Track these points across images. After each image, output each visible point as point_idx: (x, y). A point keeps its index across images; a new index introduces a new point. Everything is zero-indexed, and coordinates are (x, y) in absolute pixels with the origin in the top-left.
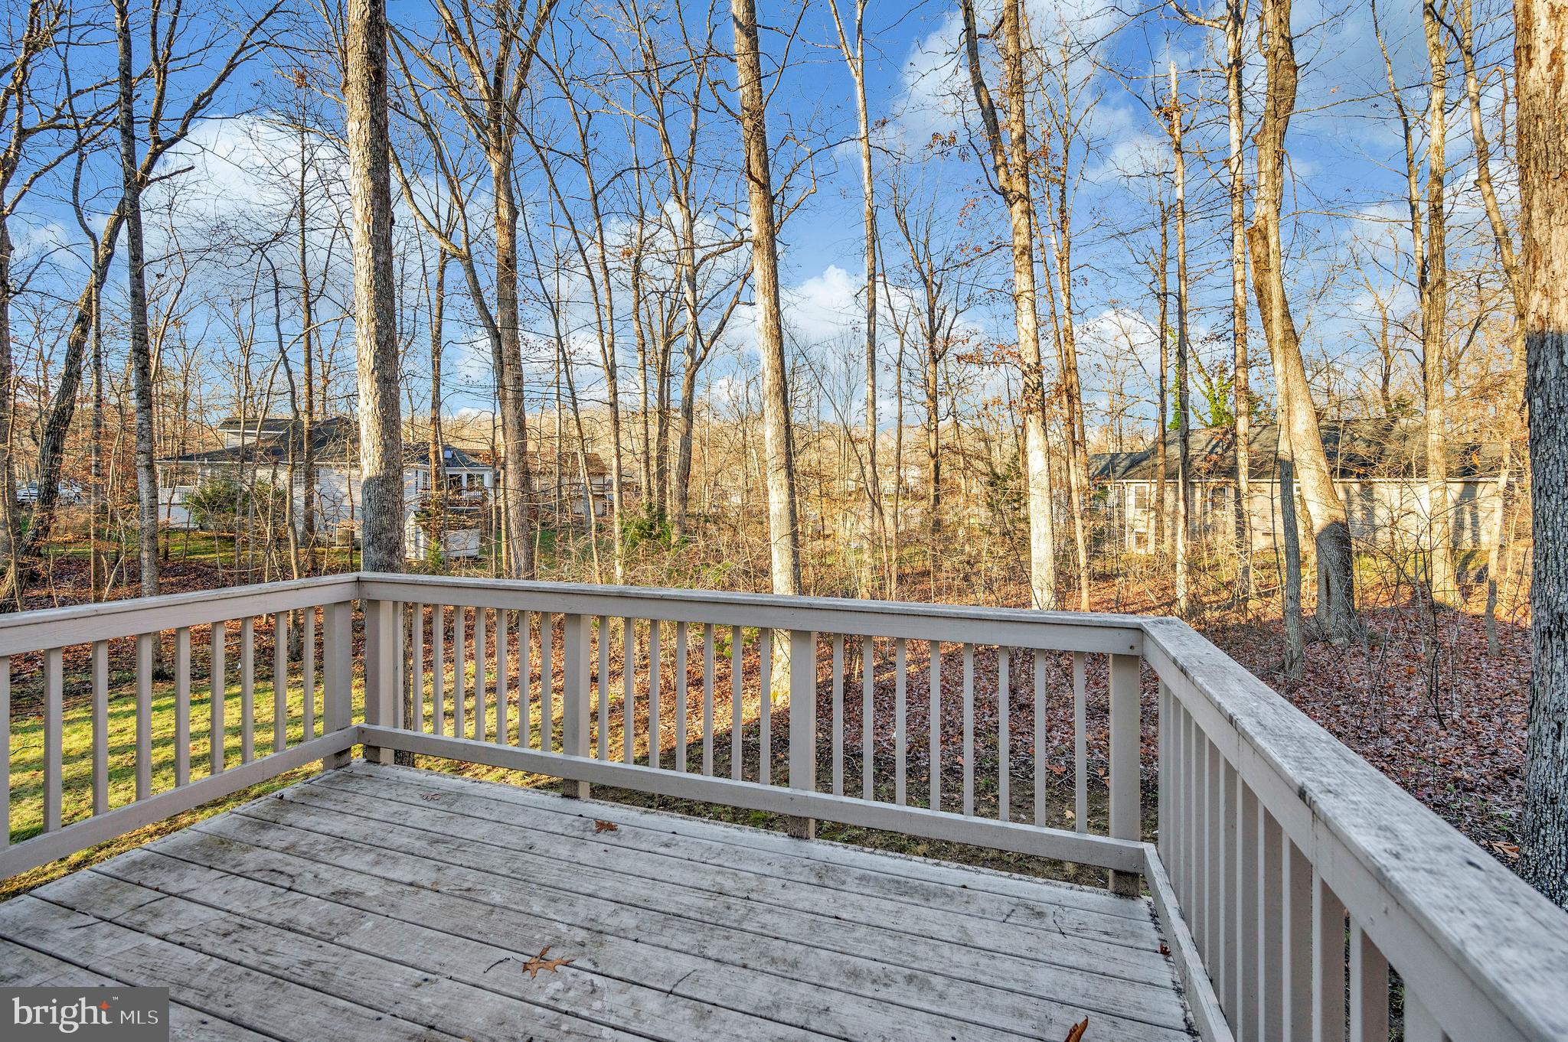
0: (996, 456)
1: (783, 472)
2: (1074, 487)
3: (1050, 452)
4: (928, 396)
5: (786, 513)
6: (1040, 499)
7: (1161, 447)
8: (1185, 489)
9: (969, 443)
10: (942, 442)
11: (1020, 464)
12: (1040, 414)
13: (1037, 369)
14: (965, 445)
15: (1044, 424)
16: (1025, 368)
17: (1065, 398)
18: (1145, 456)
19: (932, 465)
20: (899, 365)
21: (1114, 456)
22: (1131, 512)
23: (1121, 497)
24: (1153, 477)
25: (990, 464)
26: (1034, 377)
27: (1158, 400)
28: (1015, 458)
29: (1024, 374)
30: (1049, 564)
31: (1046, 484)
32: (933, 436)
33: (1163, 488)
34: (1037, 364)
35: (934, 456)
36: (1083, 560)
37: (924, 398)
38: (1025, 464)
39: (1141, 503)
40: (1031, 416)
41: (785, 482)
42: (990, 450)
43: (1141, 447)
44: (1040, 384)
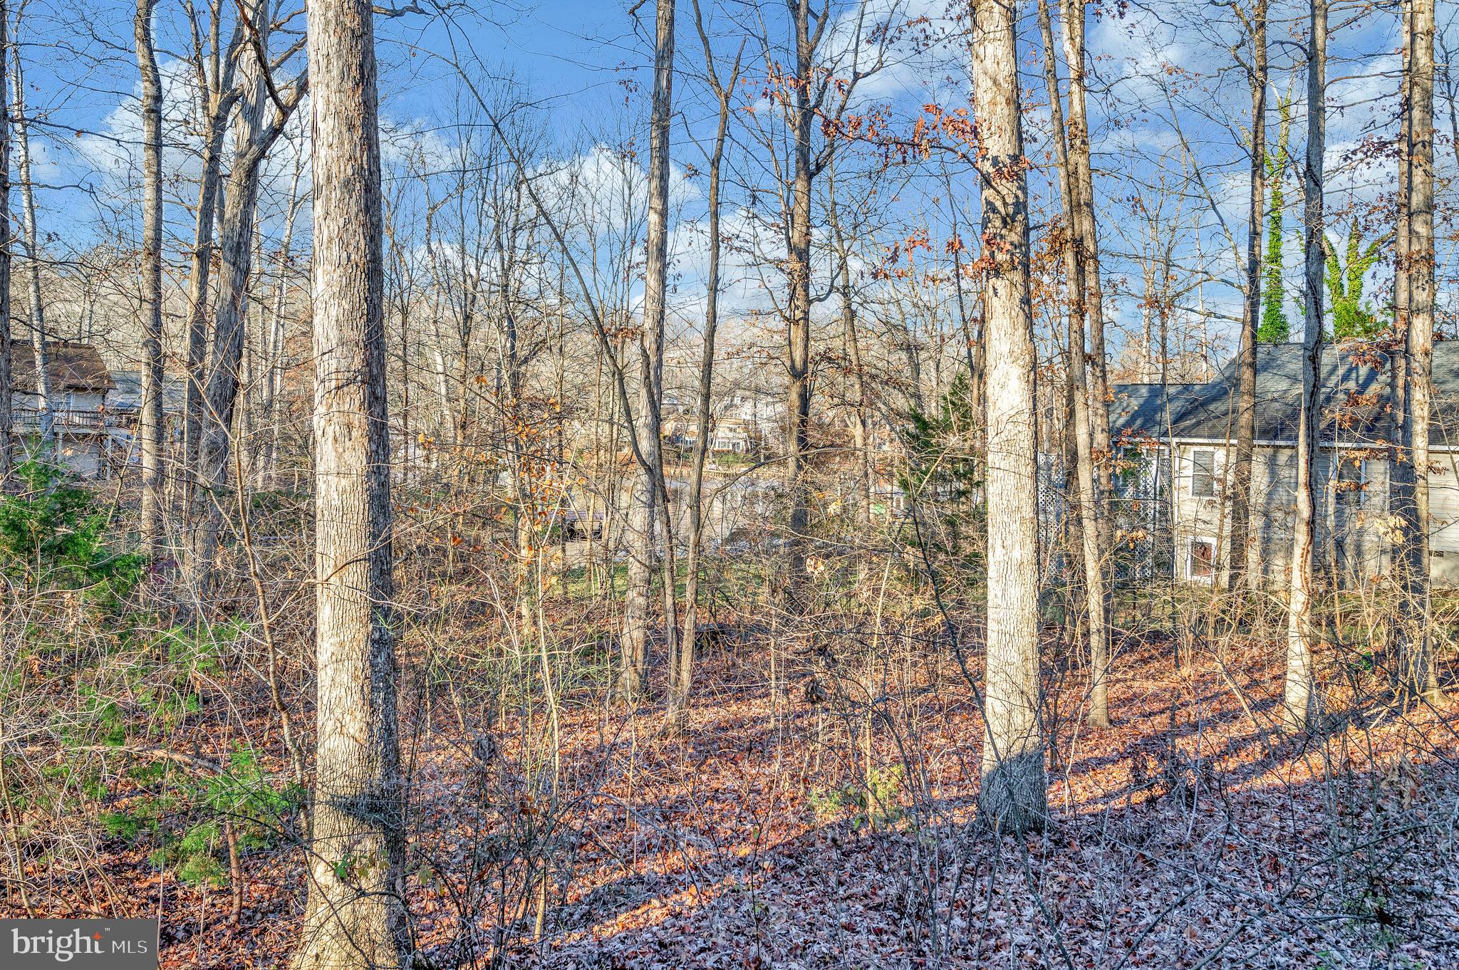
0: (928, 378)
1: (356, 395)
2: (1083, 451)
3: (1035, 373)
4: (791, 248)
5: (358, 503)
6: (1011, 480)
7: (1247, 374)
8: (1310, 462)
9: (875, 352)
10: (817, 347)
11: (971, 398)
12: (1017, 277)
13: (1015, 168)
14: (867, 357)
15: (1026, 301)
16: (987, 167)
17: (1069, 258)
18: (1218, 392)
19: (794, 396)
20: (715, 163)
21: (1156, 391)
22: (1186, 505)
23: (1167, 470)
24: (1233, 434)
25: (917, 396)
26: (1007, 188)
27: (1245, 282)
28: (960, 385)
29: (987, 181)
30: (1028, 637)
31: (1026, 442)
32: (797, 334)
33: (1248, 458)
34: (1015, 159)
35: (798, 374)
36: (1094, 602)
37: (783, 253)
38: (983, 399)
39: (1204, 487)
40: (1000, 284)
41: (360, 419)
42: (916, 369)
43: (1205, 373)
44: (1020, 206)
